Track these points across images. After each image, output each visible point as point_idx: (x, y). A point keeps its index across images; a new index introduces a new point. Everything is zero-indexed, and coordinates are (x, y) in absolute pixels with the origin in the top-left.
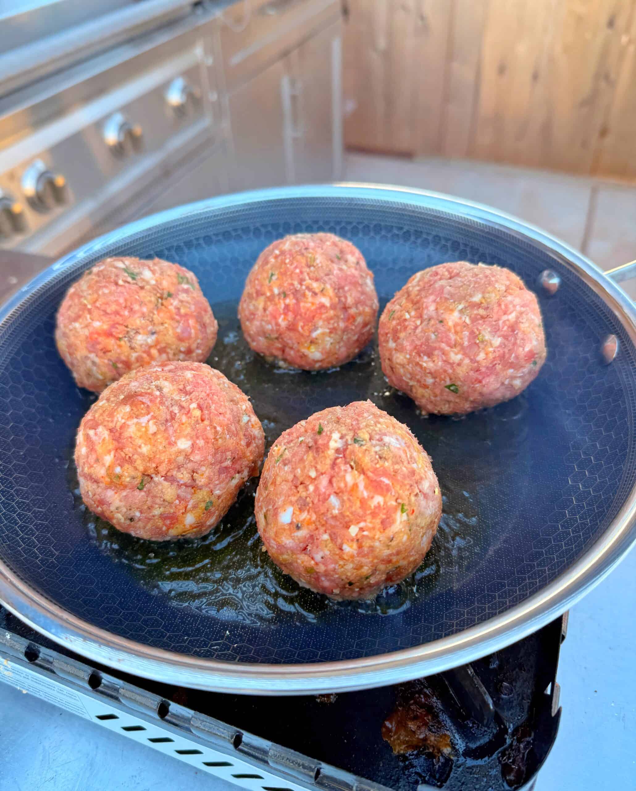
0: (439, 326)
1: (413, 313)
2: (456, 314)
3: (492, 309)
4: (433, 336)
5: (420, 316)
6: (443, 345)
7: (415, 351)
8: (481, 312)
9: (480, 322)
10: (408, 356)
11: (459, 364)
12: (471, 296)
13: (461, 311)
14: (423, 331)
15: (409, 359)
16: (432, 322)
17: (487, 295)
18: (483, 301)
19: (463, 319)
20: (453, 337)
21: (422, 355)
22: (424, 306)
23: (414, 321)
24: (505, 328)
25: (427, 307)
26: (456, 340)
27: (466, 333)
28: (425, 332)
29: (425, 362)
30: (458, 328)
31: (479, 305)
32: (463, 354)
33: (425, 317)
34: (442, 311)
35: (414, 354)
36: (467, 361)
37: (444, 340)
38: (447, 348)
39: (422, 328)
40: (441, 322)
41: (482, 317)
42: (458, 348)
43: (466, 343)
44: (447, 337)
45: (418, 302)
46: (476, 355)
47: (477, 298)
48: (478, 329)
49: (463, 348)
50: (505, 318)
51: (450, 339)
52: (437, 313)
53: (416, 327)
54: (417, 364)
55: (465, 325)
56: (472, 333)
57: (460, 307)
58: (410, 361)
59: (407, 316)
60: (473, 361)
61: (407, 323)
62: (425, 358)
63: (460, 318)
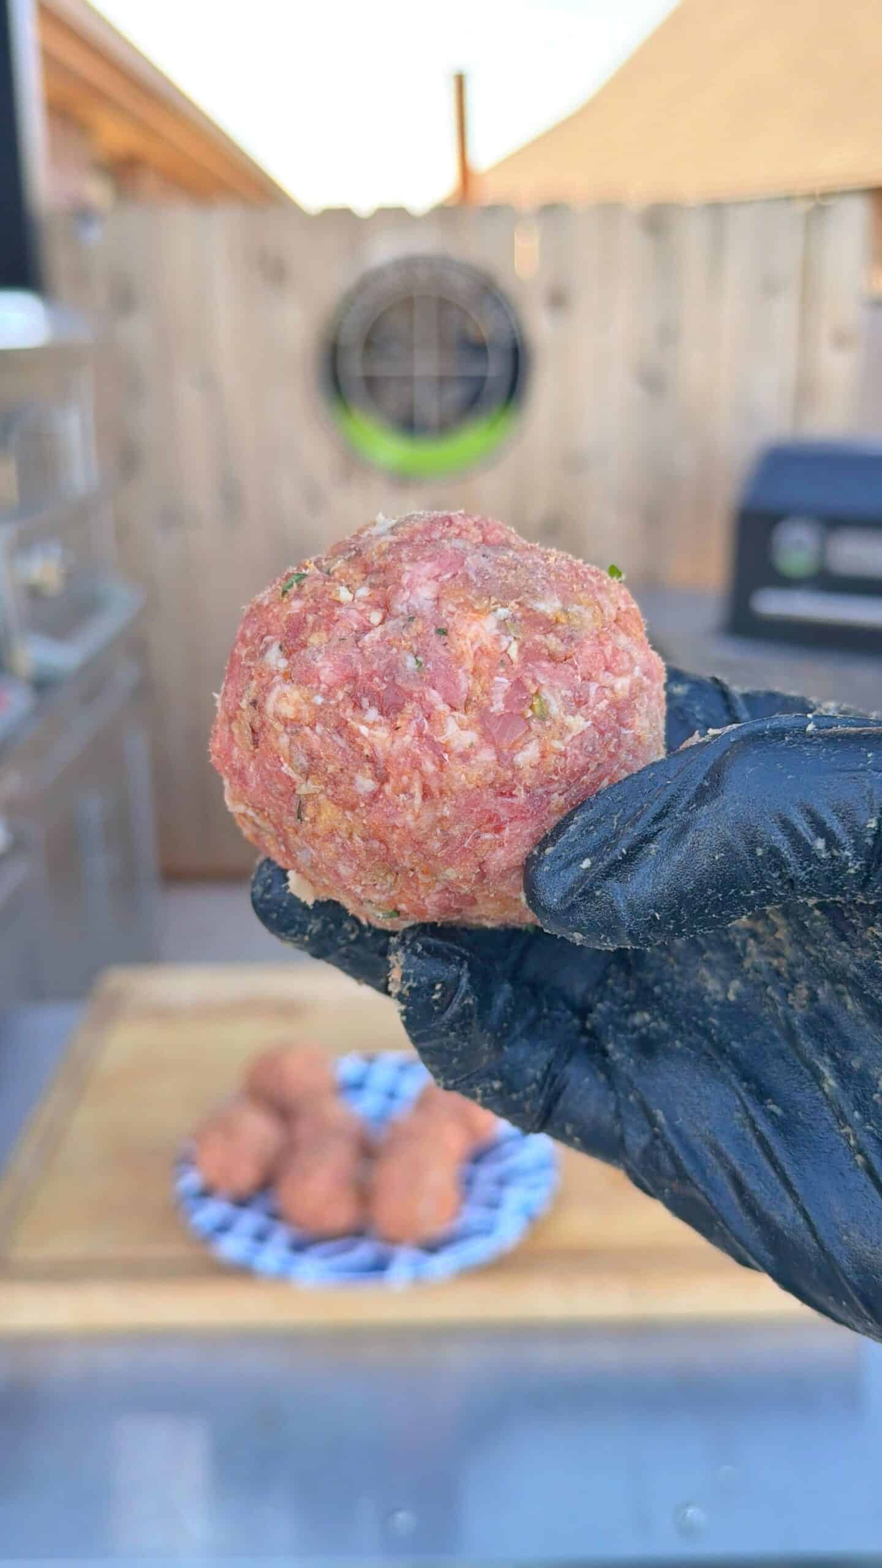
0: (434, 640)
1: (363, 592)
2: (488, 626)
3: (580, 645)
4: (411, 663)
5: (385, 606)
6: (434, 696)
7: (348, 688)
8: (553, 642)
9: (545, 664)
10: (319, 700)
11: (464, 757)
12: (534, 595)
13: (502, 624)
14: (386, 642)
15: (320, 708)
16: (417, 627)
17: (574, 609)
18: (563, 620)
19: (505, 643)
20: (465, 682)
21: (365, 702)
22: (405, 580)
23: (362, 612)
24: (603, 705)
25: (411, 586)
26: (470, 691)
27: (503, 682)
28: (390, 645)
29: (372, 726)
30: (485, 663)
31: (549, 625)
32: (483, 735)
33: (399, 607)
34: (451, 608)
35: (341, 695)
36: (487, 756)
37: (440, 682)
38: (442, 707)
39: (384, 634)
40: (443, 632)
41: (552, 657)
42: (473, 715)
43: (498, 707)
44: (451, 677)
45: (383, 570)
46: (515, 747)
47: (548, 606)
48: (534, 681)
49: (484, 715)
50: (607, 678)
51: (457, 686)
52: (438, 607)
53: (367, 629)
54: (342, 727)
55: (504, 661)
56: (518, 684)
57: (502, 612)
58: (319, 715)
59: (344, 595)
60: (503, 759)
61: (338, 612)
62: (373, 714)
63: (497, 639)
